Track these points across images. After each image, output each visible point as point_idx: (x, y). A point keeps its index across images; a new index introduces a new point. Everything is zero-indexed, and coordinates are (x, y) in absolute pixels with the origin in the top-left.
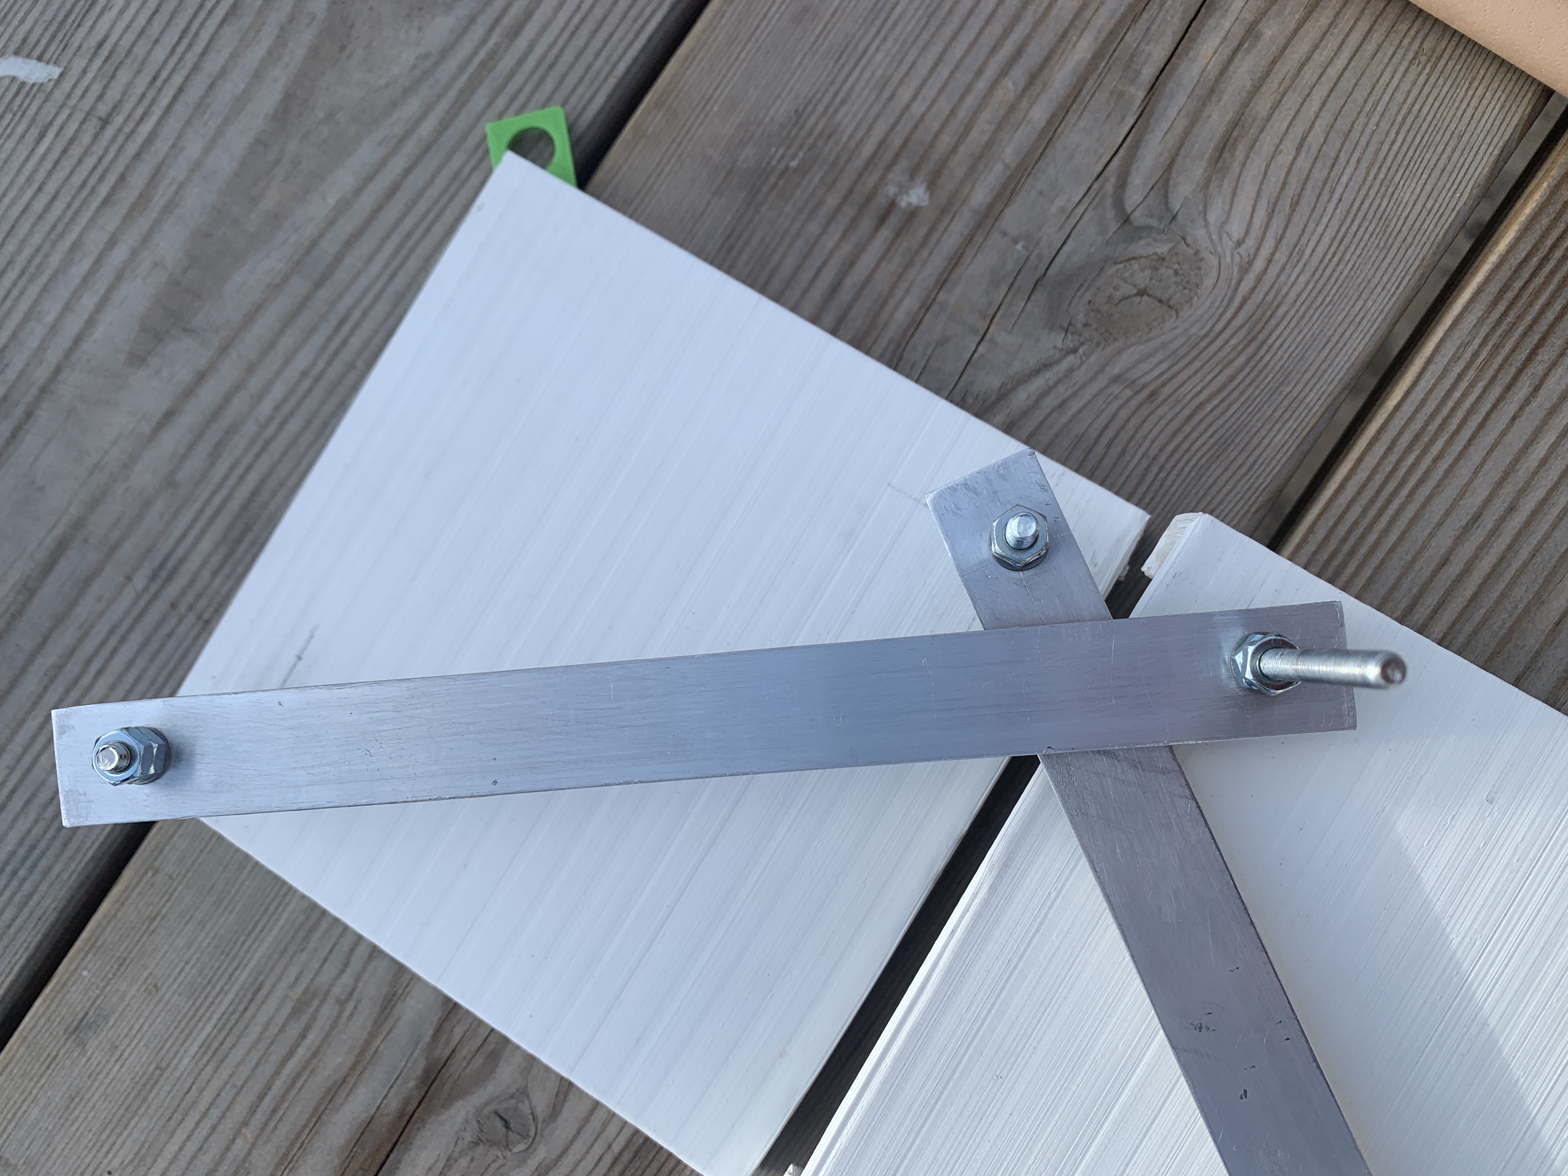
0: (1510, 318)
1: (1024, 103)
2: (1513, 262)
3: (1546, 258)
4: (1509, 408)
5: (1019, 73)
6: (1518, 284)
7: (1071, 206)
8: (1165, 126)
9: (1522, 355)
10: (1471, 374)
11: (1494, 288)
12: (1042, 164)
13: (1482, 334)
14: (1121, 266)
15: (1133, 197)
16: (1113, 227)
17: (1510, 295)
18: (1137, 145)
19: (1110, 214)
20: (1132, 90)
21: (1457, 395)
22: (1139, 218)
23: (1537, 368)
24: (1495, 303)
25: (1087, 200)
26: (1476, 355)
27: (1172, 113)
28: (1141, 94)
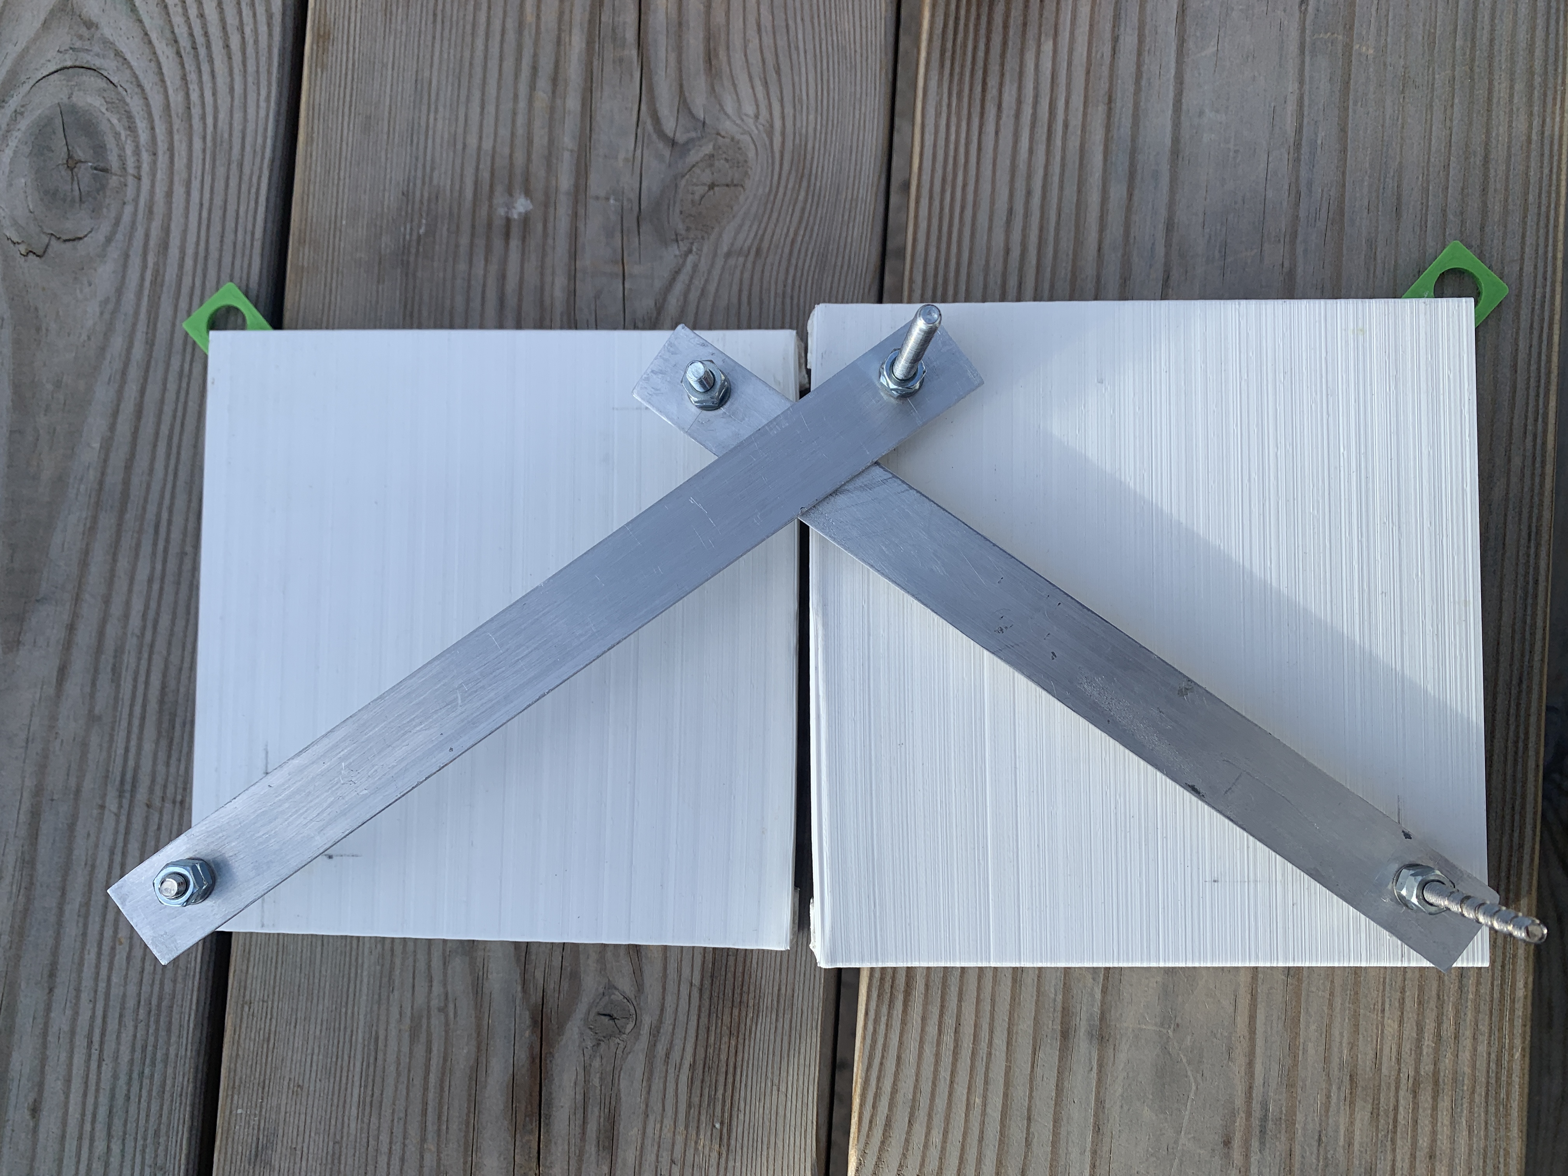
0: (957, 70)
1: (559, 102)
2: (938, 31)
3: (957, 19)
4: (990, 128)
5: (543, 83)
6: (949, 45)
7: (631, 154)
8: (662, 65)
9: (978, 89)
10: (954, 119)
11: (936, 55)
12: (594, 137)
13: (946, 90)
14: (687, 176)
15: (669, 125)
16: (667, 153)
17: (948, 54)
18: (651, 90)
19: (661, 145)
20: (626, 52)
21: (953, 137)
22: (681, 138)
23: (992, 92)
24: (942, 65)
25: (639, 144)
26: (949, 105)
27: (662, 54)
28: (634, 52)
